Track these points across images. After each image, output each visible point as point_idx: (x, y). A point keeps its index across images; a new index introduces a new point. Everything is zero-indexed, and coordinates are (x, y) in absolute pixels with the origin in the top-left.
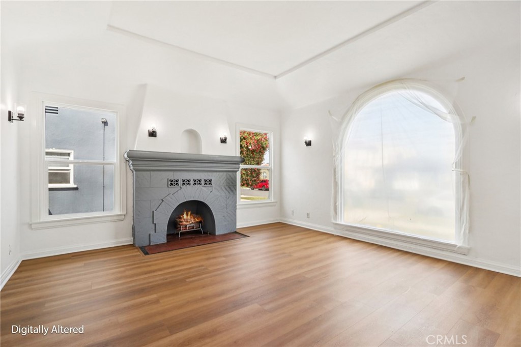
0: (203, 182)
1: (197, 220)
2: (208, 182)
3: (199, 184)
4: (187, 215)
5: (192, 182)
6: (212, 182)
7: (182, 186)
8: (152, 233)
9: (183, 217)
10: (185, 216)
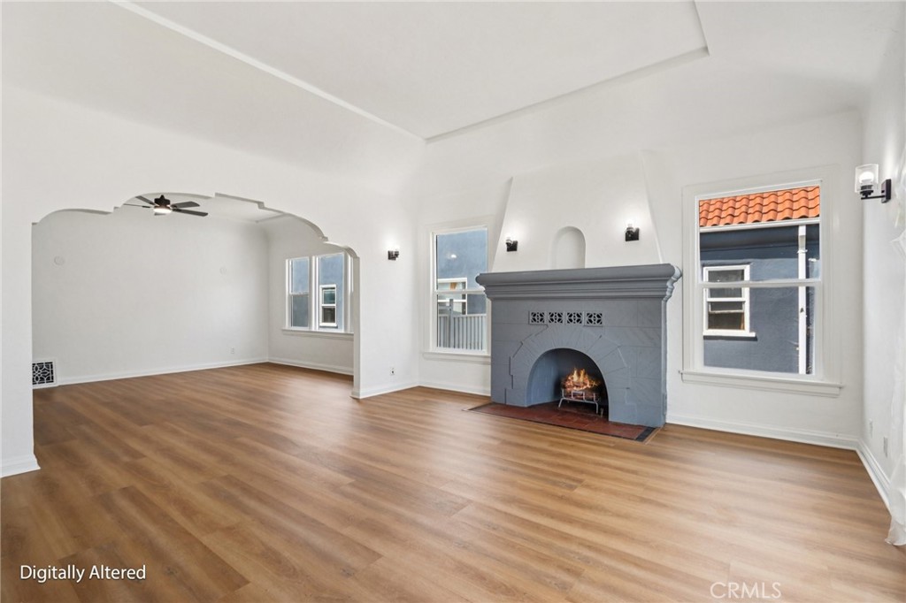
0: (584, 318)
1: (594, 384)
2: (595, 319)
3: (578, 321)
4: (579, 375)
5: (565, 318)
6: (603, 318)
7: (549, 324)
8: (509, 388)
9: (572, 378)
10: (575, 376)
